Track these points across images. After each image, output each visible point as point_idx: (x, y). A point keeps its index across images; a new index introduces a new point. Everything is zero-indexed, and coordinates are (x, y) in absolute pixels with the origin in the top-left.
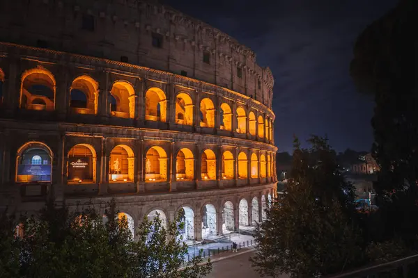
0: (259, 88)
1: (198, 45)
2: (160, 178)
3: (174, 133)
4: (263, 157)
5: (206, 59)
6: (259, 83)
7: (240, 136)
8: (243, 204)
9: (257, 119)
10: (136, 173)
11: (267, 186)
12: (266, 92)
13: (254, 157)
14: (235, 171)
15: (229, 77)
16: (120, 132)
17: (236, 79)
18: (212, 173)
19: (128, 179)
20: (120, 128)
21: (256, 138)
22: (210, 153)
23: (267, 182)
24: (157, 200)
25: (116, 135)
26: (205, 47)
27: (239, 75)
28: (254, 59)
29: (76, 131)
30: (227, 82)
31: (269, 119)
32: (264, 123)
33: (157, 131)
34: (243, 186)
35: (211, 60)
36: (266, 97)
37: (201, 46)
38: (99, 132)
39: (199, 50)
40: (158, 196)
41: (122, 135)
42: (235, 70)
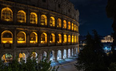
0: (75, 16)
1: (57, 1)
2: (45, 42)
3: (49, 29)
4: (75, 37)
5: (59, 6)
6: (75, 14)
7: (69, 30)
8: (69, 50)
9: (74, 25)
10: (38, 41)
11: (76, 45)
12: (77, 17)
13: (73, 37)
14: (67, 41)
15: (66, 12)
16: (33, 28)
17: (68, 13)
18: (60, 41)
19: (36, 42)
20: (33, 27)
21: (74, 31)
22: (60, 35)
23: (76, 44)
24: (44, 48)
25: (32, 29)
26: (59, 2)
27: (69, 12)
28: (74, 7)
29: (20, 28)
30: (65, 14)
31: (77, 25)
32: (76, 27)
33: (44, 28)
34: (69, 45)
35: (61, 6)
36: (77, 19)
37: (58, 2)
38: (27, 28)
39: (57, 3)
40: (44, 47)
41: (34, 29)
42: (68, 10)
